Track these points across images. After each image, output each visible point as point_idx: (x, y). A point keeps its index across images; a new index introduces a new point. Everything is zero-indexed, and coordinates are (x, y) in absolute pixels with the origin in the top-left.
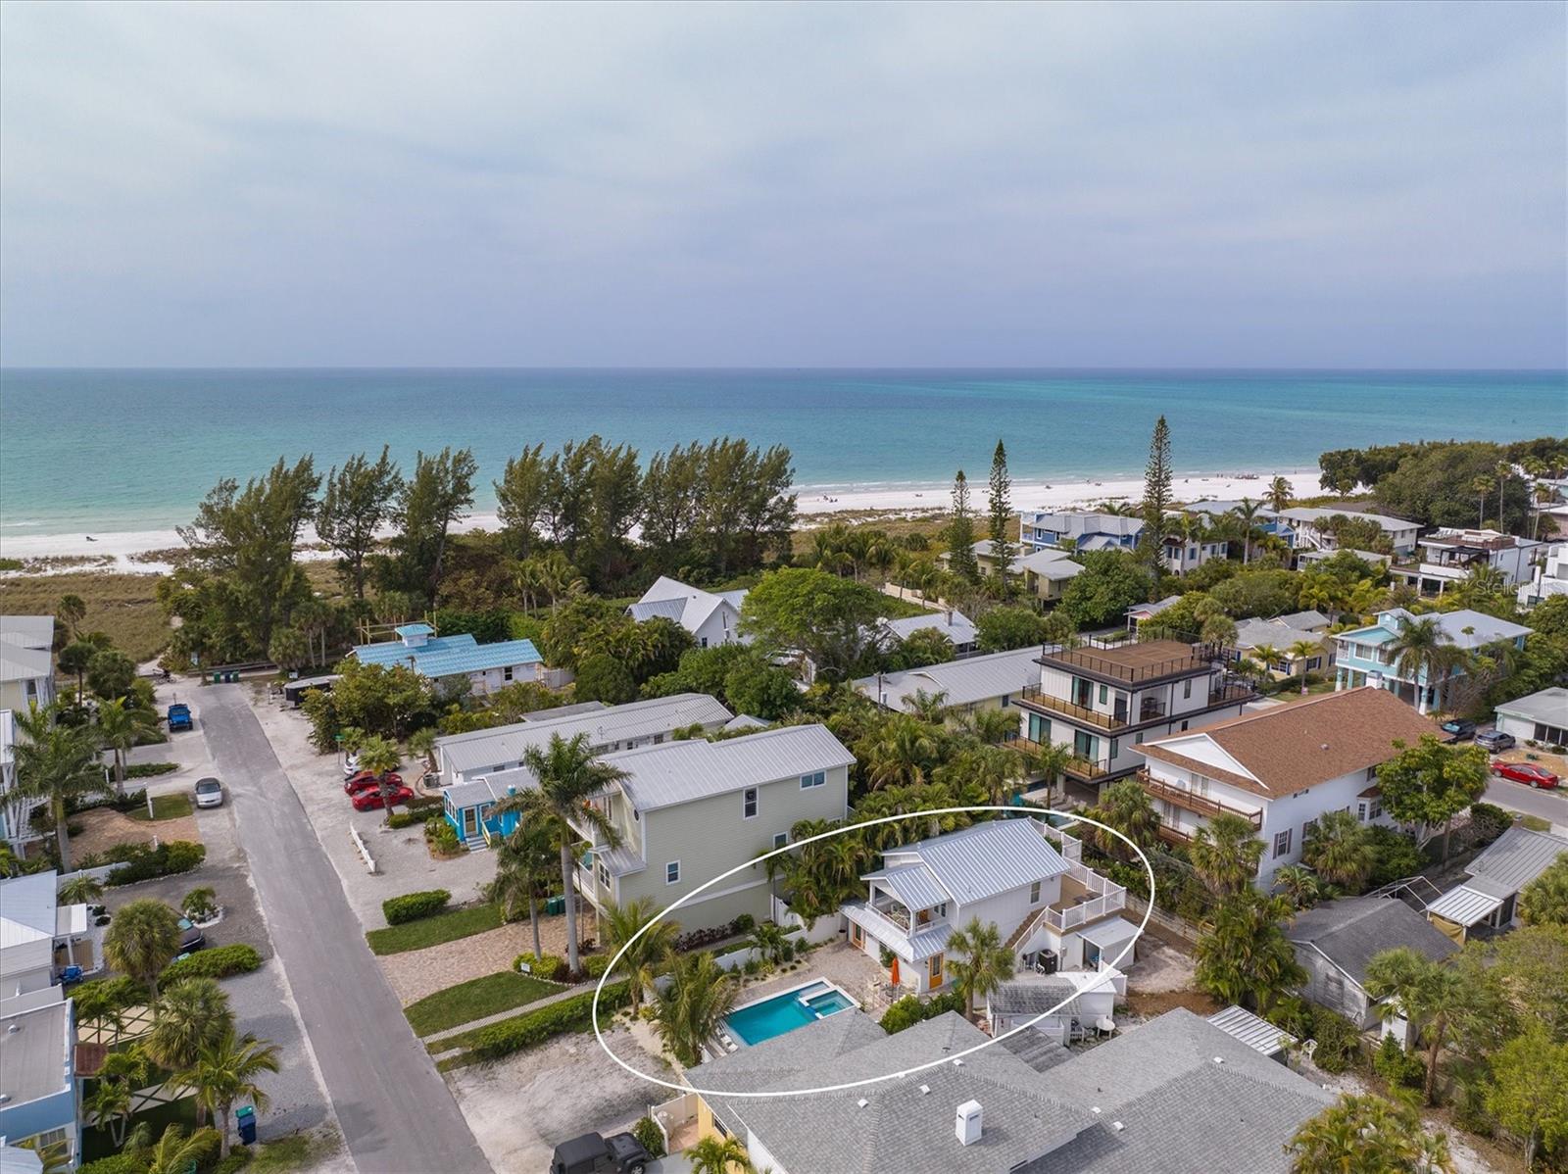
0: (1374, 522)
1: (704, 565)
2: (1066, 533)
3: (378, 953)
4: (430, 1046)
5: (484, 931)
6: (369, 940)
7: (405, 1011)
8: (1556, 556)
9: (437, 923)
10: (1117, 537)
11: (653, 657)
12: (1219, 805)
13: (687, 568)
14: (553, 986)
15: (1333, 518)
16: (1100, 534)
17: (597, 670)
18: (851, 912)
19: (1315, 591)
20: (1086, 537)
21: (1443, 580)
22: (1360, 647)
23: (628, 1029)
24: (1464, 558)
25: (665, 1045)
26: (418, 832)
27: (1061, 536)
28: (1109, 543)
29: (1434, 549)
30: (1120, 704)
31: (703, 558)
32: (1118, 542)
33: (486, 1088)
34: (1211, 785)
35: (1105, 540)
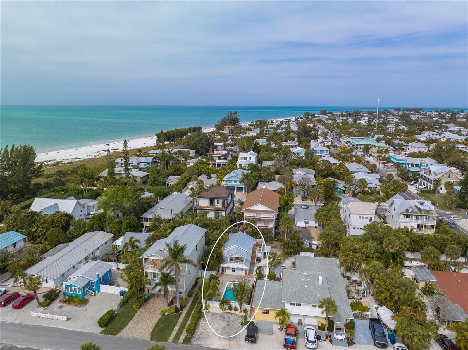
0: (188, 151)
1: (18, 192)
2: (132, 163)
3: (115, 335)
4: (173, 342)
5: (135, 314)
6: (105, 334)
7: (151, 340)
8: (240, 155)
9: (117, 319)
10: (146, 163)
11: (65, 225)
12: (266, 218)
13: (11, 194)
14: (178, 314)
15: (178, 151)
16: (141, 162)
17: (56, 234)
18: (223, 265)
19: (202, 170)
20: (139, 164)
21: (221, 163)
22: (229, 181)
23: (209, 312)
24: (223, 158)
25: (222, 310)
26: (57, 304)
27: (131, 165)
28: (145, 165)
29: (215, 156)
30: (223, 203)
31: (17, 189)
32: (147, 164)
33: (202, 340)
34: (261, 214)
35: (144, 164)
